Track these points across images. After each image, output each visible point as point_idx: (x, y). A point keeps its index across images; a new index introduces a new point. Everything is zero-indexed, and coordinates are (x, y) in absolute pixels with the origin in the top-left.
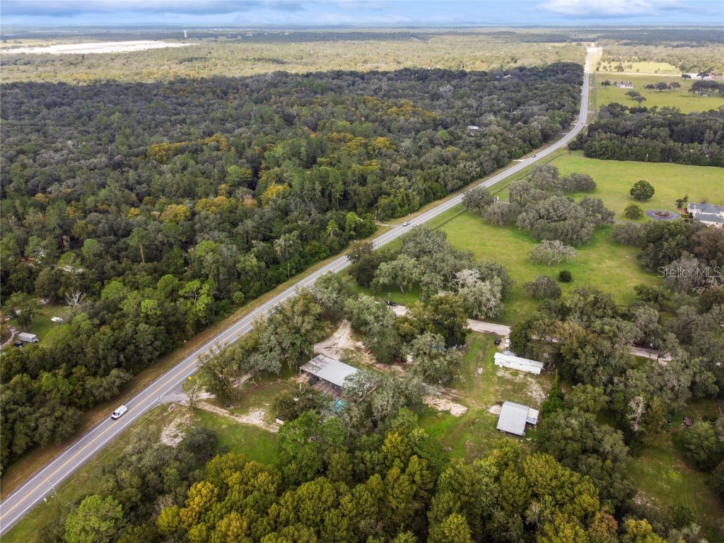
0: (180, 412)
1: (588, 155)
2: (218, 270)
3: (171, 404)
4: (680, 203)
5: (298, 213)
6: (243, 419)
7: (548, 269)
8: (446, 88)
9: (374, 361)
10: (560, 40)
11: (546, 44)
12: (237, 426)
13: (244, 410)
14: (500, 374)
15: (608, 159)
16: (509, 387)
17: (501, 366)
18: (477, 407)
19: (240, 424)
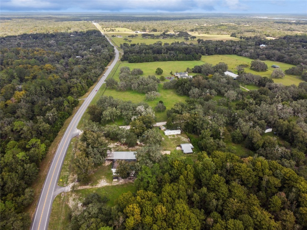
0: (68, 195)
1: (130, 62)
2: (32, 133)
3: (61, 193)
4: (171, 73)
5: (41, 102)
6: (99, 186)
7: (152, 102)
8: (52, 42)
9: (127, 148)
10: (78, 20)
11: (75, 22)
12: (99, 189)
13: (96, 182)
14: (169, 137)
15: (137, 63)
16: (176, 140)
17: (168, 135)
18: (173, 150)
19: (100, 188)
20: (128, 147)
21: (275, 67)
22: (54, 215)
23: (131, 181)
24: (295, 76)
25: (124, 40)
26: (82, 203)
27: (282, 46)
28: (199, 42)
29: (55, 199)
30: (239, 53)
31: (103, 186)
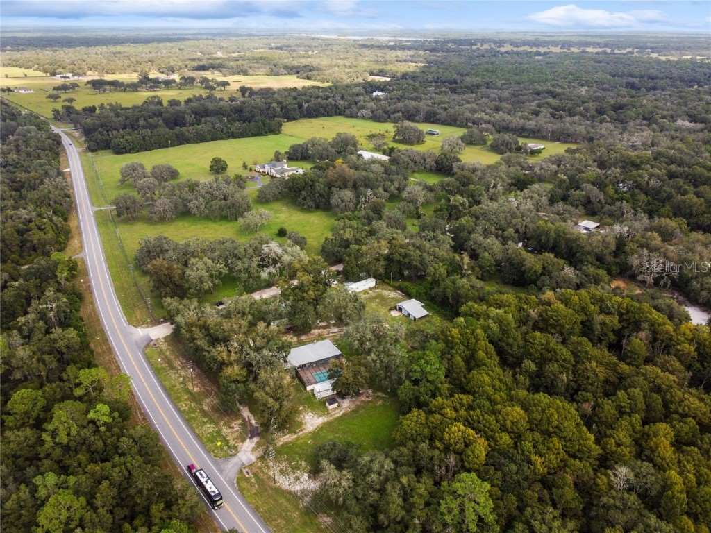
0: (260, 468)
3: (241, 471)
4: (246, 167)
6: (309, 428)
12: (315, 434)
13: (296, 424)
15: (138, 151)
16: (377, 300)
19: (314, 432)
20: (296, 335)
21: (434, 134)
22: (271, 518)
23: (363, 399)
24: (479, 147)
25: (49, 99)
26: (306, 472)
27: (417, 92)
28: (243, 95)
29: (239, 486)
30: (348, 112)
31: (317, 425)
